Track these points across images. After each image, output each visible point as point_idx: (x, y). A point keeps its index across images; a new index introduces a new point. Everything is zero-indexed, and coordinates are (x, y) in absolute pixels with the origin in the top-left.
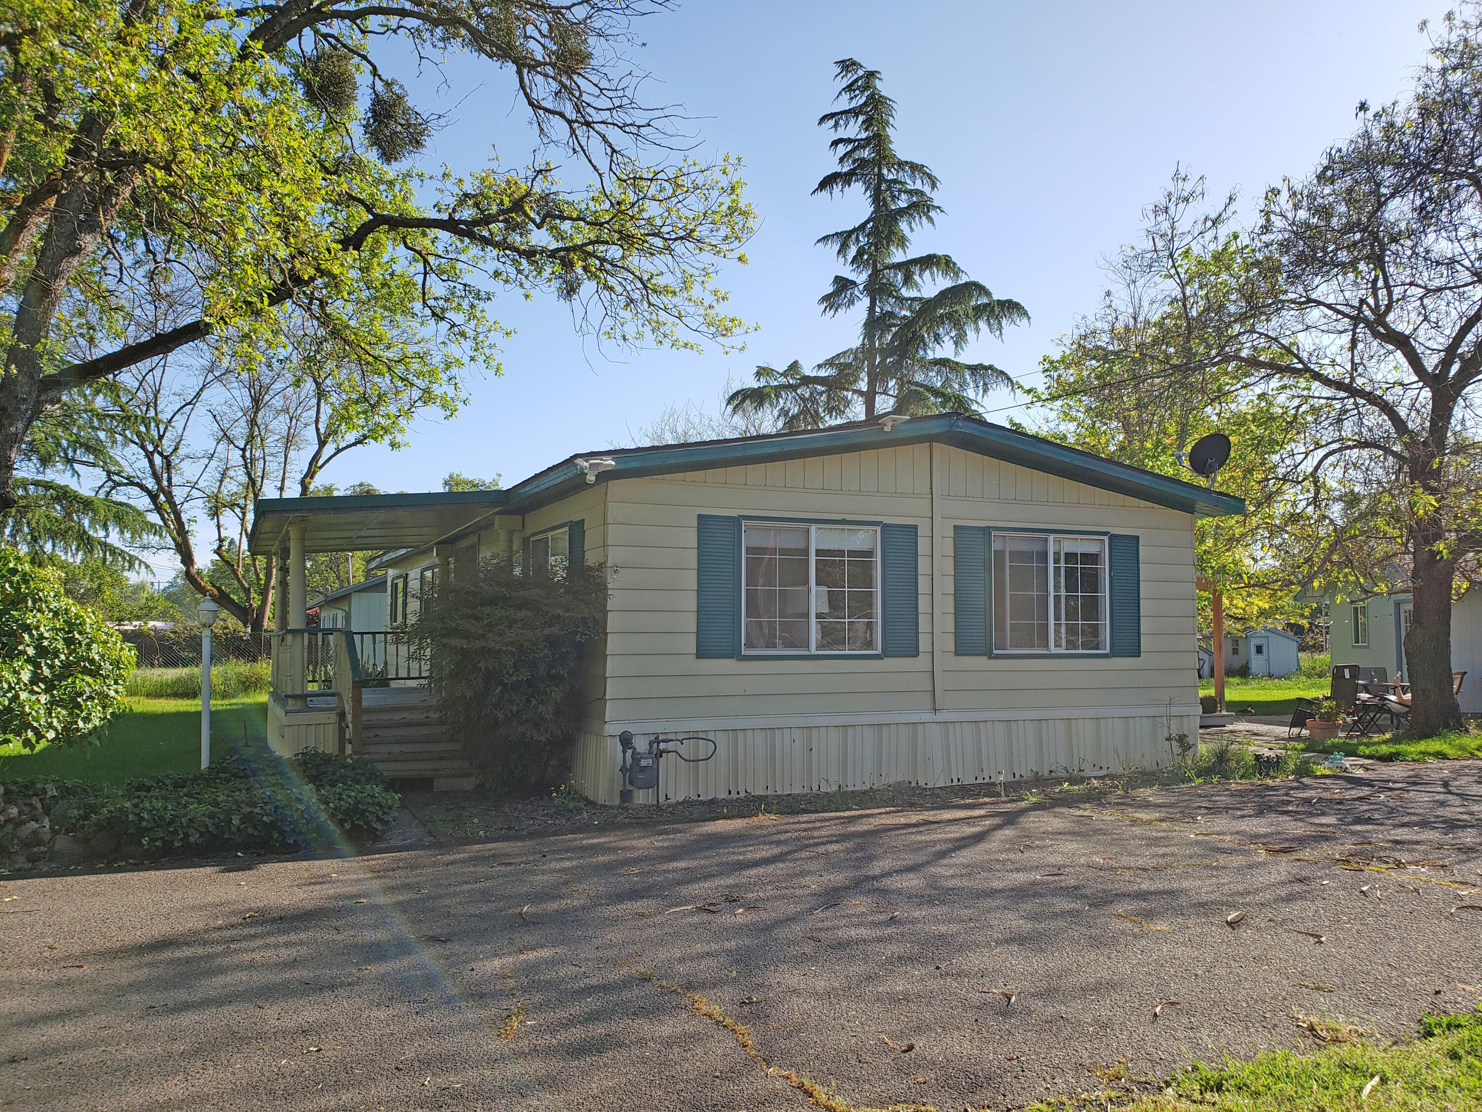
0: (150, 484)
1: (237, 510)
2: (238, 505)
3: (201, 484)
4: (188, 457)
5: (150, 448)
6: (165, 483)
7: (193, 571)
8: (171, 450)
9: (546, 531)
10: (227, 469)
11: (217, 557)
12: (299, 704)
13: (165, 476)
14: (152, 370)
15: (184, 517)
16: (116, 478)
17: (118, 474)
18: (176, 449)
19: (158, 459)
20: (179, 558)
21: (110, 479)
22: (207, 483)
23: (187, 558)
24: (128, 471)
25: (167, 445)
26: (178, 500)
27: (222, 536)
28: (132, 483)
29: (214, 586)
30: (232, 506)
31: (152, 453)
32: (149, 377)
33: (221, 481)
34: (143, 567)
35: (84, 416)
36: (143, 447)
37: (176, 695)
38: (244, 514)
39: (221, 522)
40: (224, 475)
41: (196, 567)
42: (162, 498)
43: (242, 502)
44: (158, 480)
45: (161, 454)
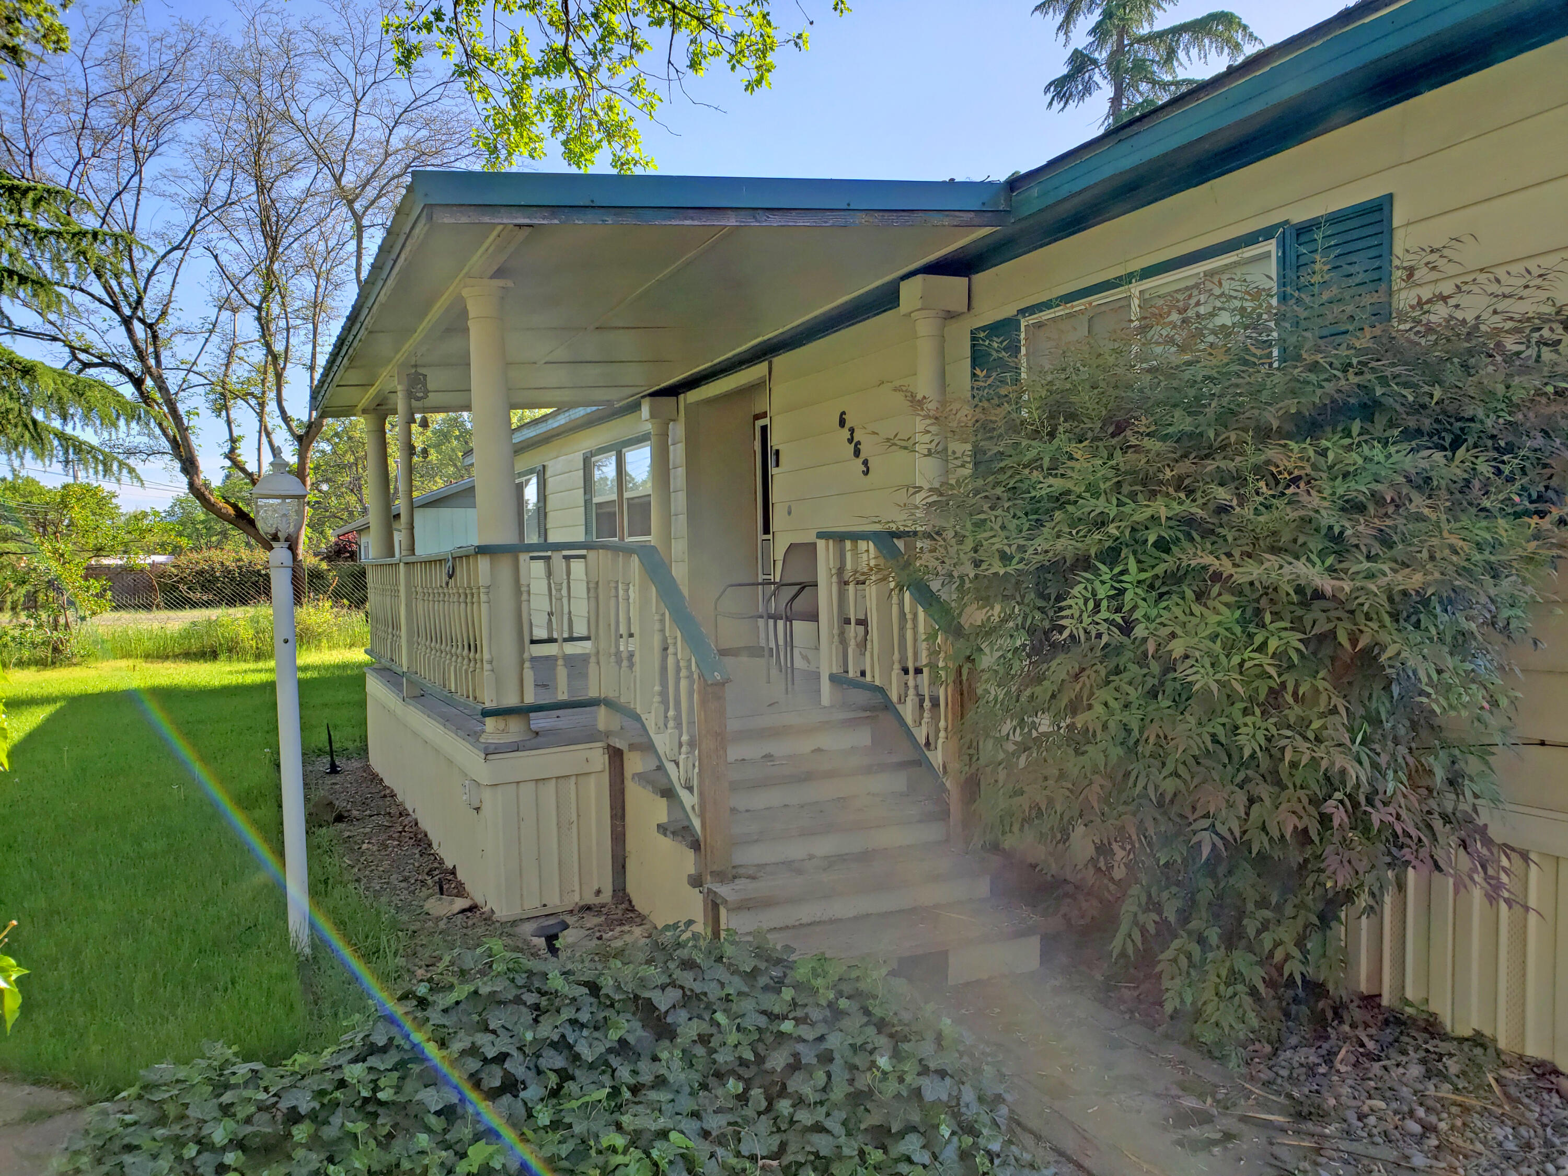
0: (132, 366)
1: (253, 402)
2: (252, 394)
3: (199, 368)
4: (181, 331)
5: (127, 311)
6: (152, 362)
7: (199, 482)
8: (156, 315)
9: (1128, 278)
10: (235, 345)
11: (228, 463)
12: (514, 729)
13: (151, 349)
14: (118, 194)
15: (182, 408)
16: (83, 356)
17: (85, 351)
18: (164, 314)
19: (138, 327)
20: (177, 465)
21: (75, 358)
22: (207, 368)
23: (189, 466)
24: (99, 346)
25: (150, 307)
26: (173, 389)
27: (235, 434)
28: (105, 364)
29: (227, 502)
30: (245, 396)
31: (131, 318)
32: (116, 206)
33: (227, 365)
34: (125, 471)
35: (16, 233)
36: (116, 308)
37: (189, 656)
38: (262, 405)
39: (232, 416)
40: (230, 354)
41: (202, 477)
42: (149, 382)
43: (257, 391)
44: (141, 356)
45: (142, 321)
